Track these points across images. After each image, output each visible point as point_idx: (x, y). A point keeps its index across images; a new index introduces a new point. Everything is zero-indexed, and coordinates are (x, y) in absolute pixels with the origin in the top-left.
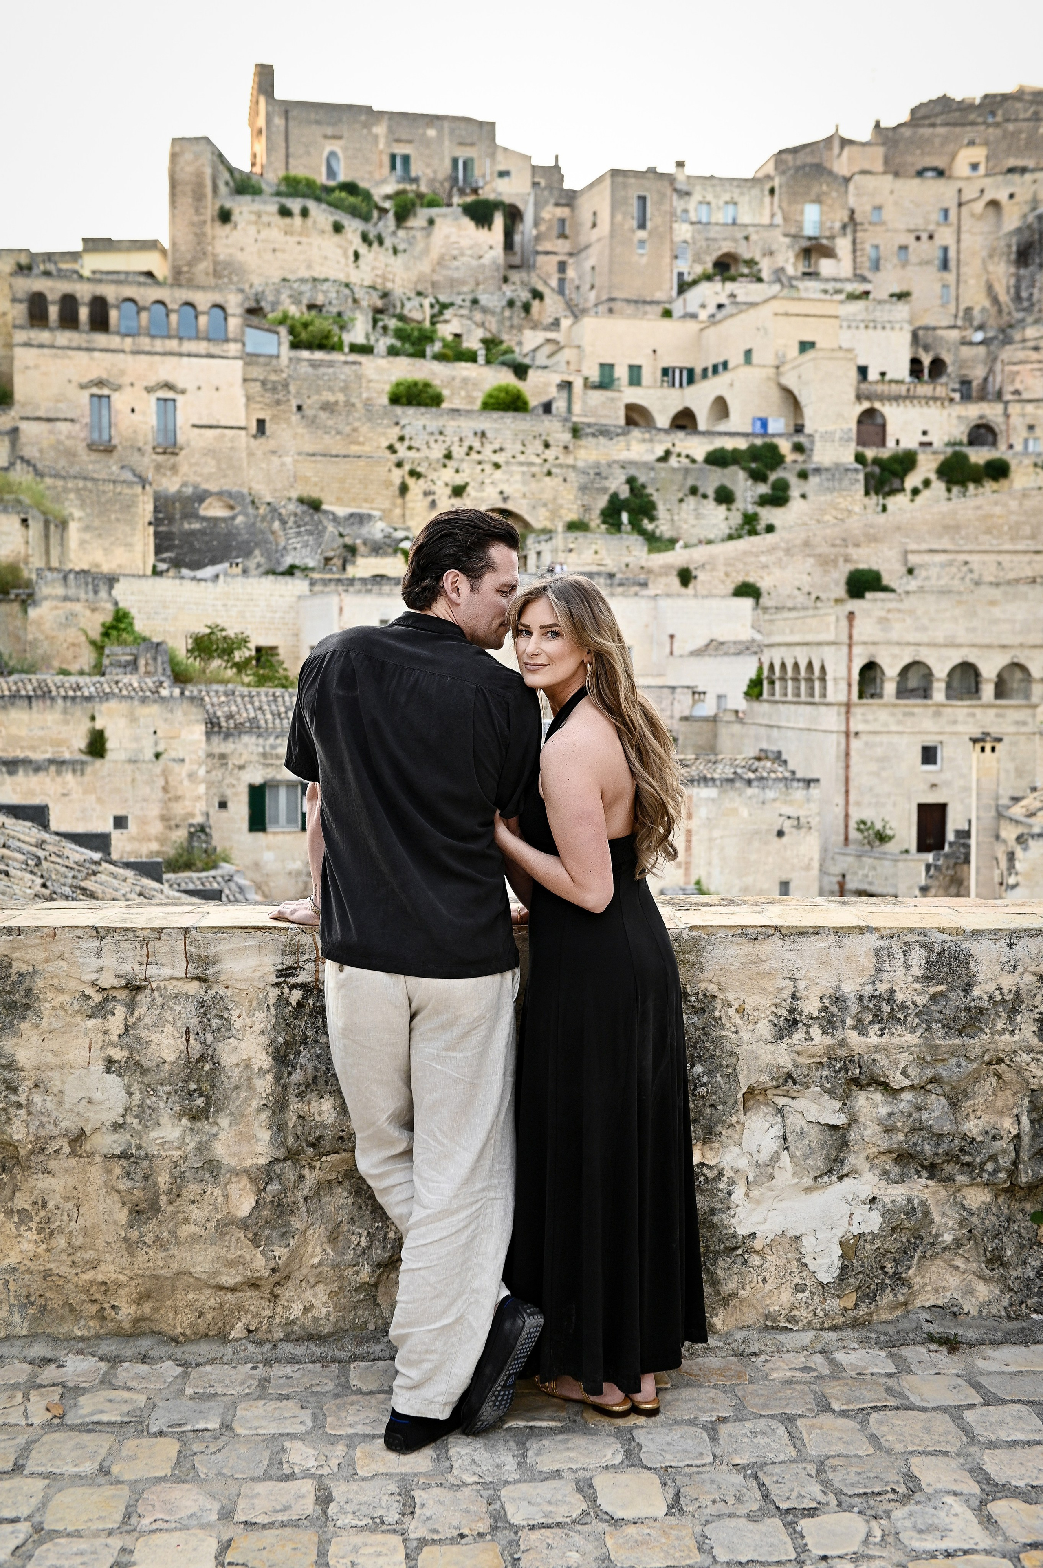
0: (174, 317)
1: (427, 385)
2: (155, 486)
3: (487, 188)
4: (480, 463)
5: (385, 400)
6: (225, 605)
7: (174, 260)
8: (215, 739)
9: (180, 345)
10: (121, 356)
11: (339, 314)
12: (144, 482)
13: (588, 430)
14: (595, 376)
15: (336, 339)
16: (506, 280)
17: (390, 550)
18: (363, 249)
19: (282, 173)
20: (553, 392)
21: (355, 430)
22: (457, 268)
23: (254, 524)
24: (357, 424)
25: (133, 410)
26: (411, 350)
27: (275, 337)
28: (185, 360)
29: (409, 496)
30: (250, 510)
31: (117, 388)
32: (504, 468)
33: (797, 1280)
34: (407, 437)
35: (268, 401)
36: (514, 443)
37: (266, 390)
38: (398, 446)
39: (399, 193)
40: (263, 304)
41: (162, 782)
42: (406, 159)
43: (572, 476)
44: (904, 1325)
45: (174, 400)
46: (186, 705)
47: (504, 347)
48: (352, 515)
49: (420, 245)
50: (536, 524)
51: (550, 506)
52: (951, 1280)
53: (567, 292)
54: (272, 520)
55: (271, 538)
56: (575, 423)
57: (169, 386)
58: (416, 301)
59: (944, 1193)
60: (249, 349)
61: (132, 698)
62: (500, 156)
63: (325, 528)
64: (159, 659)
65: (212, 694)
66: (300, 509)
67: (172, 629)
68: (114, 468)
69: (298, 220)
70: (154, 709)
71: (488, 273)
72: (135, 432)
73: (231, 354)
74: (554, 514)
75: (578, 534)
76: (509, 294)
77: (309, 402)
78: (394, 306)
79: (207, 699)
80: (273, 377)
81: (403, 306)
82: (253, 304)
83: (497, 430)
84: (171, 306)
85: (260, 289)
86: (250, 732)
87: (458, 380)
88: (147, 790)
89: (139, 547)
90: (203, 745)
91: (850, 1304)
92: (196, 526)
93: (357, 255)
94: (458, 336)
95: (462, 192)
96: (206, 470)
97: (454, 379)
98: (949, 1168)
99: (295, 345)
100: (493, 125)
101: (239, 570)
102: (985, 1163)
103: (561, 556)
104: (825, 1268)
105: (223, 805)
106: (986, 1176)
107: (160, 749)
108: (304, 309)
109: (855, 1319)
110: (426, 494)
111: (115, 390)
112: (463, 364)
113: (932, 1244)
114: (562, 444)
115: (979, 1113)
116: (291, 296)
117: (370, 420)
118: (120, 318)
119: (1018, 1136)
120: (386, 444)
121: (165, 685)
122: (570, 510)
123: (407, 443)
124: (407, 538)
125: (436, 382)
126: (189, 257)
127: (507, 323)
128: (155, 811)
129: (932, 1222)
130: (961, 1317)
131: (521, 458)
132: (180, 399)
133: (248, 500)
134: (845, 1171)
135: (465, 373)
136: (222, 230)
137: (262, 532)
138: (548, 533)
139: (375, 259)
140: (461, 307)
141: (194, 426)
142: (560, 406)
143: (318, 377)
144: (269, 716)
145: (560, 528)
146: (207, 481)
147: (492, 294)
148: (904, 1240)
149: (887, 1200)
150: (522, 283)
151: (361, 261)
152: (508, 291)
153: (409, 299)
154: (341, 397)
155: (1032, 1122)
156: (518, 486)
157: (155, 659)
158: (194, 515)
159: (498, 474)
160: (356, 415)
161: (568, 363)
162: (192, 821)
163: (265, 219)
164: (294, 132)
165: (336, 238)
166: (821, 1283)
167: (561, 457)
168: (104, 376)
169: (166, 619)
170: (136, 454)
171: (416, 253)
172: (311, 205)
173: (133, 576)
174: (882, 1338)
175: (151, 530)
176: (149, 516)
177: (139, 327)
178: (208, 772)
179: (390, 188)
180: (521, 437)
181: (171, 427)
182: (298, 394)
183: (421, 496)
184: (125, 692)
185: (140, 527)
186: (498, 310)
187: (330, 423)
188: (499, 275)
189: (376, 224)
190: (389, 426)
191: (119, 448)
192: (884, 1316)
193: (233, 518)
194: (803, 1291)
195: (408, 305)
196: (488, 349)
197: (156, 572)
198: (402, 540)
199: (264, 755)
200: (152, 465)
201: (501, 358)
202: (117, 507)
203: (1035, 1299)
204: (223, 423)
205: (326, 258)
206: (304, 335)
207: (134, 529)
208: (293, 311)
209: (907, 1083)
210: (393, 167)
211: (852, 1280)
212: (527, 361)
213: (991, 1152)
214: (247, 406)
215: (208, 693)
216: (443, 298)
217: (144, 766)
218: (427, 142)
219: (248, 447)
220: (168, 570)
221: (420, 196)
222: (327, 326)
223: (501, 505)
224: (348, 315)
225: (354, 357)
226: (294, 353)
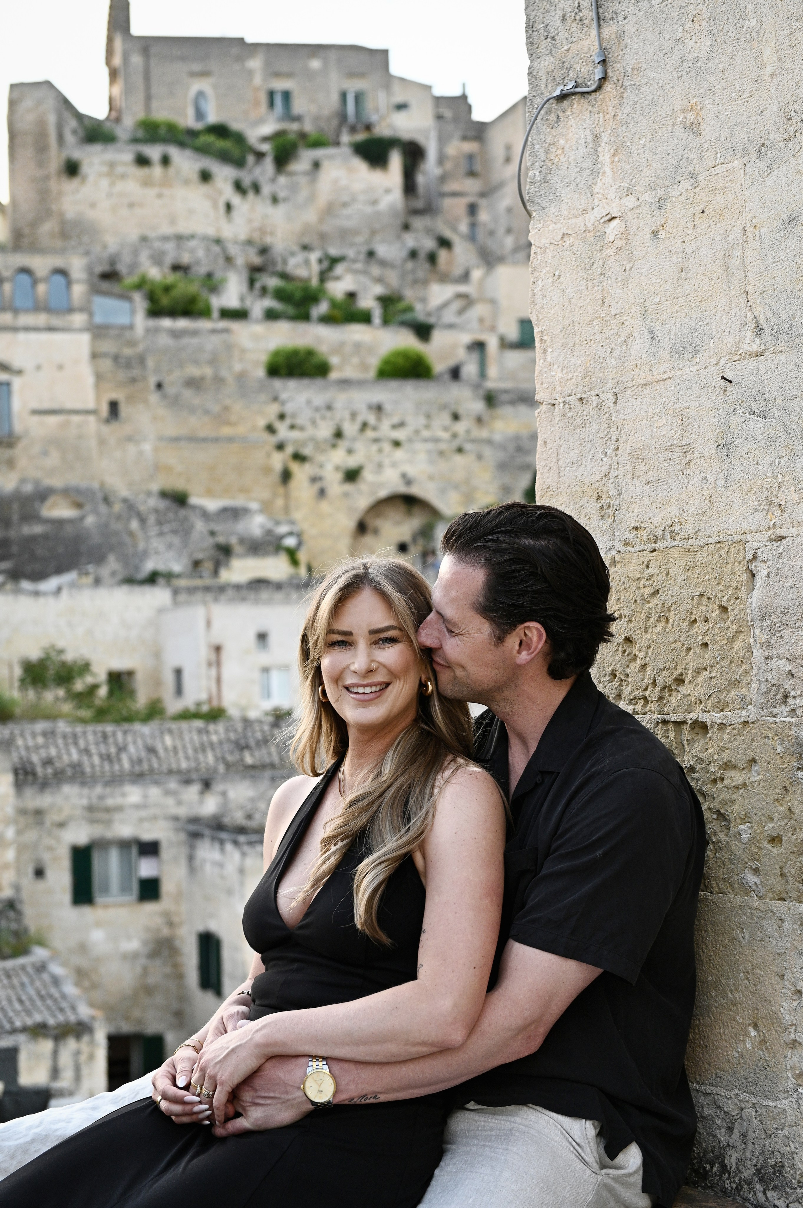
0: (7, 287)
1: (310, 353)
3: (383, 124)
4: (376, 441)
5: (261, 372)
6: (69, 622)
8: (29, 792)
9: (16, 318)
11: (209, 275)
13: (506, 398)
14: (513, 333)
15: (203, 303)
16: (406, 227)
17: (271, 549)
18: (236, 200)
19: (141, 115)
20: (461, 354)
21: (226, 409)
22: (349, 217)
23: (107, 524)
24: (228, 401)
26: (293, 313)
27: (129, 304)
28: (22, 335)
29: (293, 484)
30: (103, 508)
32: (405, 446)
34: (289, 413)
35: (121, 378)
36: (416, 415)
37: (119, 367)
38: (278, 425)
39: (278, 135)
40: (119, 267)
42: (287, 96)
43: (487, 452)
45: (9, 383)
47: (401, 306)
48: (225, 509)
49: (304, 193)
50: (447, 509)
51: (463, 488)
53: (480, 238)
54: (128, 520)
55: (127, 539)
56: (489, 390)
57: (2, 367)
58: (300, 257)
60: (98, 319)
62: (396, 87)
63: (192, 527)
65: (28, 735)
66: (162, 504)
69: (157, 170)
71: (385, 221)
73: (76, 326)
76: (411, 244)
77: (171, 378)
78: (275, 263)
79: (20, 741)
80: (127, 351)
81: (285, 262)
82: (108, 268)
83: (396, 403)
84: (4, 274)
85: (116, 250)
86: (72, 779)
87: (348, 345)
90: (12, 799)
92: (37, 529)
93: (229, 207)
94: (351, 295)
95: (353, 130)
96: (49, 463)
97: (344, 344)
99: (154, 313)
100: (385, 52)
101: (89, 580)
105: (39, 873)
108: (167, 271)
110: (314, 479)
112: (355, 327)
114: (474, 415)
116: (151, 257)
117: (243, 396)
120: (263, 423)
122: (486, 492)
123: (288, 421)
124: (291, 534)
125: (322, 349)
126: (31, 217)
127: (410, 277)
131: (426, 434)
132: (16, 381)
133: (99, 495)
135: (357, 337)
136: (70, 186)
137: (117, 533)
139: (251, 210)
140: (354, 261)
141: (34, 412)
142: (470, 370)
143: (181, 350)
144: (96, 760)
146: (50, 475)
147: (391, 244)
150: (427, 229)
151: (235, 214)
152: (410, 241)
153: (293, 254)
154: (208, 371)
156: (424, 467)
158: (34, 517)
159: (399, 454)
160: (227, 391)
161: (480, 320)
163: (120, 169)
164: (156, 71)
165: (204, 189)
167: (474, 430)
171: (300, 202)
172: (174, 152)
178: (18, 833)
179: (268, 128)
180: (425, 408)
181: (5, 415)
182: (157, 370)
183: (307, 483)
186: (399, 262)
187: (196, 401)
188: (399, 222)
189: (251, 171)
190: (265, 403)
193: (82, 518)
195: (292, 262)
196: (385, 308)
198: (285, 536)
199: (90, 809)
201: (401, 317)
204: (67, 407)
205: (192, 211)
206: (165, 301)
208: (155, 273)
210: (271, 104)
212: (431, 320)
214: (97, 386)
215: (22, 734)
216: (334, 252)
218: (311, 75)
219: (99, 434)
220: (5, 583)
221: (303, 135)
222: (193, 288)
223: (402, 489)
224: (218, 275)
225: (223, 324)
226: (153, 323)
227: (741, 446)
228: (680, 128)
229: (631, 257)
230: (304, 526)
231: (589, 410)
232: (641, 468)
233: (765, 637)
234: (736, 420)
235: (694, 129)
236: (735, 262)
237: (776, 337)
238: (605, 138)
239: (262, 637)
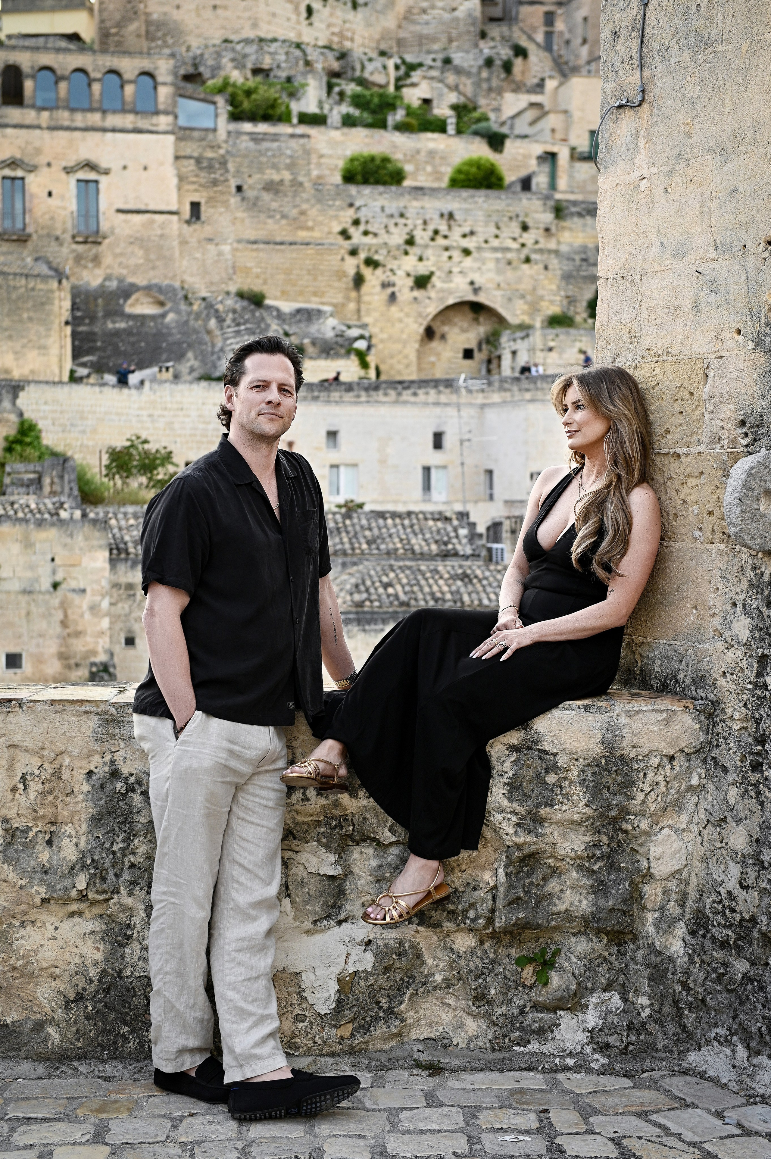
0: (96, 87)
1: (386, 160)
2: (73, 280)
4: (447, 249)
5: (338, 179)
6: (150, 416)
7: (102, 21)
8: (122, 567)
9: (104, 119)
10: (37, 132)
11: (289, 80)
12: (60, 275)
13: (574, 209)
14: (584, 145)
15: (283, 108)
16: (483, 35)
17: (343, 351)
18: (317, 4)
20: (533, 165)
21: (303, 213)
22: (427, 23)
23: (186, 322)
24: (305, 206)
25: (50, 194)
26: (370, 120)
27: (212, 107)
28: (109, 135)
29: (365, 288)
30: (183, 307)
31: (33, 169)
32: (475, 254)
33: (297, 1011)
34: (363, 220)
35: (203, 181)
36: (486, 226)
37: (201, 169)
38: (352, 230)
40: (202, 69)
41: (60, 615)
43: (554, 262)
44: (399, 1053)
45: (96, 182)
46: (87, 528)
47: (476, 115)
48: (299, 311)
50: (512, 319)
51: (529, 298)
52: (444, 1016)
53: (555, 47)
54: (208, 318)
55: (207, 338)
56: (558, 201)
57: (90, 166)
58: (378, 63)
59: (435, 938)
60: (182, 122)
61: (27, 521)
63: (268, 326)
64: (66, 477)
65: (120, 516)
66: (239, 305)
67: (91, 443)
68: (29, 260)
70: (52, 533)
71: (462, 28)
72: (52, 218)
73: (161, 128)
74: (534, 308)
75: (559, 330)
76: (487, 52)
77: (250, 181)
78: (353, 69)
79: (113, 522)
80: (210, 154)
81: (363, 68)
82: (191, 70)
83: (467, 211)
84: (93, 75)
85: (199, 52)
87: (423, 154)
88: (44, 624)
89: (54, 351)
90: (107, 573)
91: (346, 1034)
92: (122, 325)
93: (310, 11)
94: (427, 102)
96: (132, 261)
97: (418, 152)
98: (437, 915)
99: (236, 117)
101: (169, 375)
102: (467, 911)
103: (539, 357)
104: (323, 1000)
105: (130, 642)
106: (468, 922)
107: (58, 578)
108: (249, 74)
109: (351, 1047)
110: (385, 285)
111: (31, 171)
112: (429, 135)
113: (424, 983)
114: (542, 226)
115: (463, 867)
116: (233, 60)
117: (319, 201)
118: (35, 90)
119: (495, 888)
120: (338, 228)
121: (66, 506)
122: (552, 302)
123: (362, 228)
124: (362, 337)
125: (398, 156)
126: (118, 16)
127: (485, 86)
128: (52, 648)
129: (424, 963)
130: (451, 1048)
131: (495, 243)
132: (104, 180)
133: (181, 294)
134: (343, 916)
135: (431, 145)
137: (196, 331)
138: (525, 329)
139: (332, 15)
140: (431, 67)
141: (119, 211)
142: (541, 181)
143: (261, 153)
145: (538, 324)
146: (134, 273)
147: (467, 52)
148: (398, 978)
149: (380, 943)
150: (503, 38)
151: (315, 18)
152: (486, 48)
153: (370, 60)
154: (287, 176)
155: (507, 874)
156: (491, 275)
157: (62, 477)
158: (118, 313)
159: (468, 262)
160: (304, 195)
161: (553, 131)
162: (93, 659)
166: (319, 1014)
167: (542, 240)
168: (18, 156)
169: (84, 432)
170: (53, 243)
171: (379, 7)
173: (47, 383)
174: (373, 1063)
175: (68, 330)
176: (66, 314)
177: (57, 99)
178: (112, 604)
180: (494, 218)
181: (93, 212)
182: (238, 173)
183: (378, 288)
184: (20, 515)
185: (56, 326)
186: (474, 70)
187: (274, 205)
188: (476, 30)
190: (342, 209)
191: (35, 237)
192: (380, 1046)
193: (163, 316)
194: (303, 1021)
195: (370, 67)
196: (459, 117)
197: (74, 379)
198: (356, 339)
200: (71, 256)
201: (474, 127)
202: (30, 304)
203: (517, 1033)
204: (151, 207)
205: (274, 15)
206: (246, 105)
207: (49, 330)
208: (236, 76)
209: (393, 839)
211: (347, 1012)
212: (505, 130)
213: (472, 900)
214: (179, 188)
215: (115, 515)
216: (410, 58)
217: (41, 597)
219: (180, 235)
220: (88, 376)
222: (273, 93)
223: (471, 297)
224: (299, 80)
225: (302, 129)
226: (233, 126)
227: (704, 308)
228: (681, 134)
229: (653, 201)
230: (373, 330)
231: (627, 283)
232: (653, 316)
233: (711, 408)
234: (702, 294)
235: (688, 135)
236: (706, 210)
237: (724, 252)
238: (642, 133)
239: (332, 435)
